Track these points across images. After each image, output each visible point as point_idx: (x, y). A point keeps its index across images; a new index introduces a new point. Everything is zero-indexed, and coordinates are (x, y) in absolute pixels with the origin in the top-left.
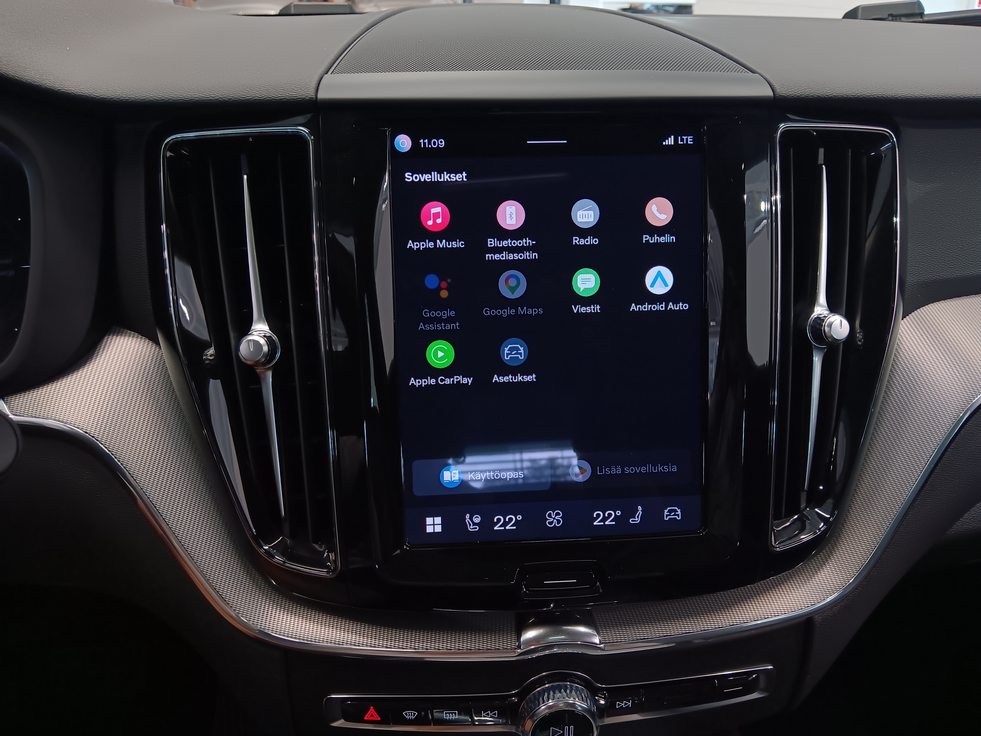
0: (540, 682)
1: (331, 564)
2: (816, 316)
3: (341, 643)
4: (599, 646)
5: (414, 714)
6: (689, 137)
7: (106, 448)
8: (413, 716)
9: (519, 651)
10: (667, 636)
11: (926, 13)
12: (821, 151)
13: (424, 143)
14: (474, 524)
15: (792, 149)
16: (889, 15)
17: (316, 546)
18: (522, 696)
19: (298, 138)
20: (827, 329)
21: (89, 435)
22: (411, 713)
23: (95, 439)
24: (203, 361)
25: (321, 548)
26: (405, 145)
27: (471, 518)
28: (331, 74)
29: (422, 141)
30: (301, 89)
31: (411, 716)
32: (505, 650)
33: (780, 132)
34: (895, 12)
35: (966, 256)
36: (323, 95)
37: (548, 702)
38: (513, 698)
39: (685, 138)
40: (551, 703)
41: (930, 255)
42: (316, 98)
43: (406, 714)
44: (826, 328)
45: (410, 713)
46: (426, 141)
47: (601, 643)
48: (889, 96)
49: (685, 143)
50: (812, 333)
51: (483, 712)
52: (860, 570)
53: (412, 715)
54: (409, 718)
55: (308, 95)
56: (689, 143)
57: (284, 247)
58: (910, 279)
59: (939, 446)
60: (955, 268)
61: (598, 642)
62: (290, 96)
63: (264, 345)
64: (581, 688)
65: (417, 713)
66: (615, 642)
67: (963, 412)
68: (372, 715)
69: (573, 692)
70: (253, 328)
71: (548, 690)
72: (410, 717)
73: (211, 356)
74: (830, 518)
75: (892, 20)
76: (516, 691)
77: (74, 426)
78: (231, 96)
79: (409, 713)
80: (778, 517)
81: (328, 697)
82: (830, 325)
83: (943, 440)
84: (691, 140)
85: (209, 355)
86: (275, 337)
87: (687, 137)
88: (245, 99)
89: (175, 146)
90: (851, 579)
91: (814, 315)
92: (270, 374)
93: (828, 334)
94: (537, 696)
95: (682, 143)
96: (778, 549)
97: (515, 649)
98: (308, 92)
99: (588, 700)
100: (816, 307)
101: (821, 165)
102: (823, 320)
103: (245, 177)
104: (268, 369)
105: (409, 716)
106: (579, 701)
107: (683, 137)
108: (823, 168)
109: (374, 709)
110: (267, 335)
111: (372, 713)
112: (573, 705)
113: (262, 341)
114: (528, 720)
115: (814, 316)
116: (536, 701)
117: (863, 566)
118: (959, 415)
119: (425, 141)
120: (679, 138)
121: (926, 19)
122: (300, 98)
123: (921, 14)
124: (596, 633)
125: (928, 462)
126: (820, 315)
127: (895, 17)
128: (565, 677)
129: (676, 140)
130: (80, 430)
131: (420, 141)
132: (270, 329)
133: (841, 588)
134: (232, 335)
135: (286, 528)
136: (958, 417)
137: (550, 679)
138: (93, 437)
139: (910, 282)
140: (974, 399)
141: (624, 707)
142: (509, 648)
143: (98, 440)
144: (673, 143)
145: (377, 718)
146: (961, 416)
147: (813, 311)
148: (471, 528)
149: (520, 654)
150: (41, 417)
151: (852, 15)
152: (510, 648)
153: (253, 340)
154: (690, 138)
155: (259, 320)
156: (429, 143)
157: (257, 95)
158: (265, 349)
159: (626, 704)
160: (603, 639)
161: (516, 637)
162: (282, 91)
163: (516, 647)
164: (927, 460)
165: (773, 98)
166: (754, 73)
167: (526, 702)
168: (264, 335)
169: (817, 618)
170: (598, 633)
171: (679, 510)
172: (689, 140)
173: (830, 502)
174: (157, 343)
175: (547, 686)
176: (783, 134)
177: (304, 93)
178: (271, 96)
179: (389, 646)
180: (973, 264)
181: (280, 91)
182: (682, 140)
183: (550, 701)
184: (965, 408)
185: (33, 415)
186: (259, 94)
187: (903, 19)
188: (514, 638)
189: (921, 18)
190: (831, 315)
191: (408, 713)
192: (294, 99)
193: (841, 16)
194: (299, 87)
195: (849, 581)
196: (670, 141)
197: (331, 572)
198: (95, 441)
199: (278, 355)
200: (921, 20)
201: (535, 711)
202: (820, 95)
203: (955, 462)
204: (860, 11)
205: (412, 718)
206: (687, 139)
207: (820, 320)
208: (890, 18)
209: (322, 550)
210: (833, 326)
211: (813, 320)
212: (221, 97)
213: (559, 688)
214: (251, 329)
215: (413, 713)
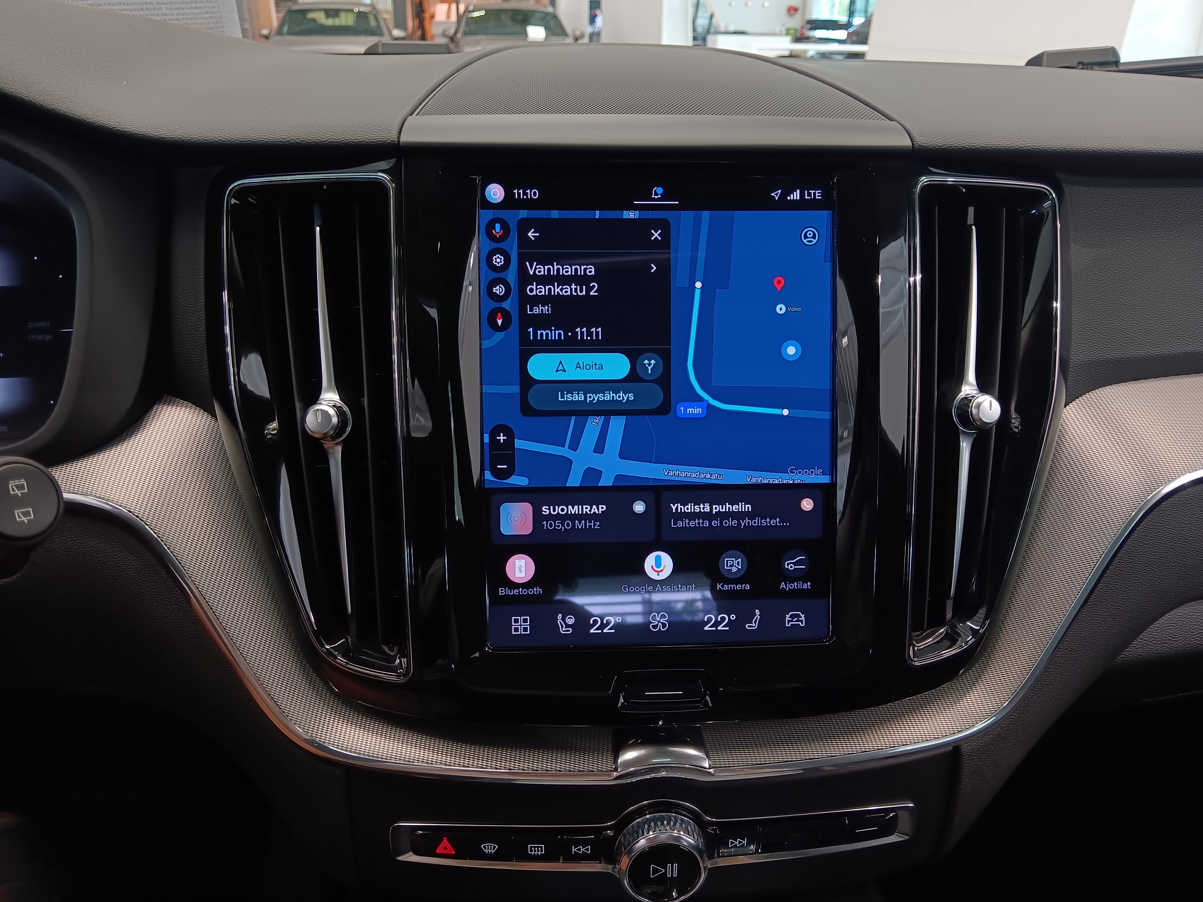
0: (641, 812)
1: (403, 670)
2: (963, 396)
3: (411, 761)
4: (708, 770)
5: (494, 847)
6: (817, 192)
7: (151, 529)
8: (493, 850)
9: (615, 773)
10: (787, 761)
11: (1122, 61)
12: (971, 210)
13: (519, 194)
14: (567, 626)
15: (937, 207)
16: (1079, 63)
17: (386, 648)
18: (619, 828)
19: (379, 185)
20: (974, 411)
21: (133, 514)
22: (491, 846)
23: (140, 519)
24: (264, 436)
25: (392, 650)
26: (497, 195)
27: (563, 619)
28: (417, 115)
29: (516, 191)
30: (381, 131)
31: (491, 850)
32: (599, 773)
33: (921, 186)
34: (1086, 60)
35: (1142, 333)
36: (405, 138)
37: (648, 835)
38: (609, 832)
39: (812, 192)
40: (651, 835)
41: (1099, 331)
42: (399, 141)
43: (485, 847)
44: (973, 409)
45: (489, 846)
46: (521, 191)
47: (710, 768)
48: (1046, 148)
49: (812, 198)
50: (959, 415)
51: (573, 846)
52: (1016, 692)
53: (491, 848)
54: (489, 852)
55: (389, 138)
56: (817, 198)
57: (359, 308)
58: (1076, 358)
59: (1107, 549)
60: (1130, 347)
61: (707, 766)
62: (370, 138)
63: (334, 416)
64: (687, 820)
65: (497, 847)
66: (727, 767)
67: (1136, 511)
68: (445, 848)
69: (678, 825)
70: (321, 397)
71: (648, 821)
72: (489, 850)
73: (274, 430)
74: (979, 629)
75: (1083, 69)
76: (613, 822)
77: (116, 504)
78: (305, 137)
79: (488, 845)
80: (917, 626)
81: (396, 825)
82: (978, 406)
83: (1112, 542)
84: (820, 194)
85: (271, 429)
86: (346, 409)
87: (814, 191)
88: (320, 142)
89: (240, 193)
90: (1005, 703)
92: (339, 449)
93: (976, 417)
94: (636, 828)
95: (809, 198)
96: (917, 664)
97: (612, 771)
98: (389, 135)
99: (695, 834)
100: (963, 386)
101: (971, 226)
102: (971, 400)
103: (318, 229)
104: (338, 444)
105: (488, 850)
106: (684, 834)
107: (810, 191)
108: (972, 229)
109: (447, 839)
110: (337, 405)
111: (445, 845)
112: (678, 838)
113: (332, 412)
114: (624, 855)
115: (961, 396)
116: (636, 835)
117: (1019, 688)
118: (1131, 514)
119: (519, 191)
120: (806, 192)
121: (1121, 68)
122: (381, 141)
123: (1117, 63)
124: (705, 757)
125: (1094, 567)
126: (968, 395)
127: (1085, 66)
128: (669, 808)
129: (802, 195)
130: (124, 508)
131: (514, 191)
132: (341, 399)
133: (993, 713)
134: (298, 405)
135: (353, 628)
136: (1129, 516)
137: (653, 808)
138: (137, 516)
139: (1076, 361)
140: (1149, 496)
141: (738, 845)
142: (604, 770)
143: (142, 521)
144: (798, 198)
145: (451, 851)
146: (1134, 515)
147: (960, 391)
148: (563, 630)
149: (617, 778)
150: (79, 493)
151: (1036, 61)
152: (605, 770)
153: (322, 410)
154: (818, 193)
155: (329, 390)
156: (525, 194)
157: (333, 137)
158: (335, 420)
159: (740, 842)
160: (714, 763)
161: (613, 758)
162: (361, 133)
163: (612, 769)
164: (1094, 565)
165: (911, 148)
166: (891, 121)
167: (624, 835)
168: (333, 404)
169: (965, 748)
170: (708, 757)
171: (803, 616)
172: (817, 195)
173: (982, 612)
174: (213, 415)
175: (648, 816)
176: (924, 188)
177: (385, 136)
178: (348, 138)
179: (466, 765)
180: (1150, 342)
181: (359, 132)
182: (809, 195)
183: (651, 833)
184: (1138, 506)
185: (71, 491)
186: (336, 136)
187: (1095, 67)
188: (610, 759)
189: (1117, 67)
190: (980, 395)
191: (487, 846)
192: (374, 142)
193: (1023, 63)
194: (380, 129)
195: (1002, 705)
196: (796, 195)
197: (402, 676)
198: (140, 521)
199: (349, 429)
200: (1116, 69)
201: (633, 845)
202: (964, 145)
203: (1128, 569)
204: (1045, 58)
205: (491, 852)
206: (815, 194)
207: (967, 400)
208: (1081, 66)
209: (393, 654)
210: (981, 407)
211: (960, 401)
212: (294, 138)
213: (662, 819)
214: (320, 399)
215: (492, 847)
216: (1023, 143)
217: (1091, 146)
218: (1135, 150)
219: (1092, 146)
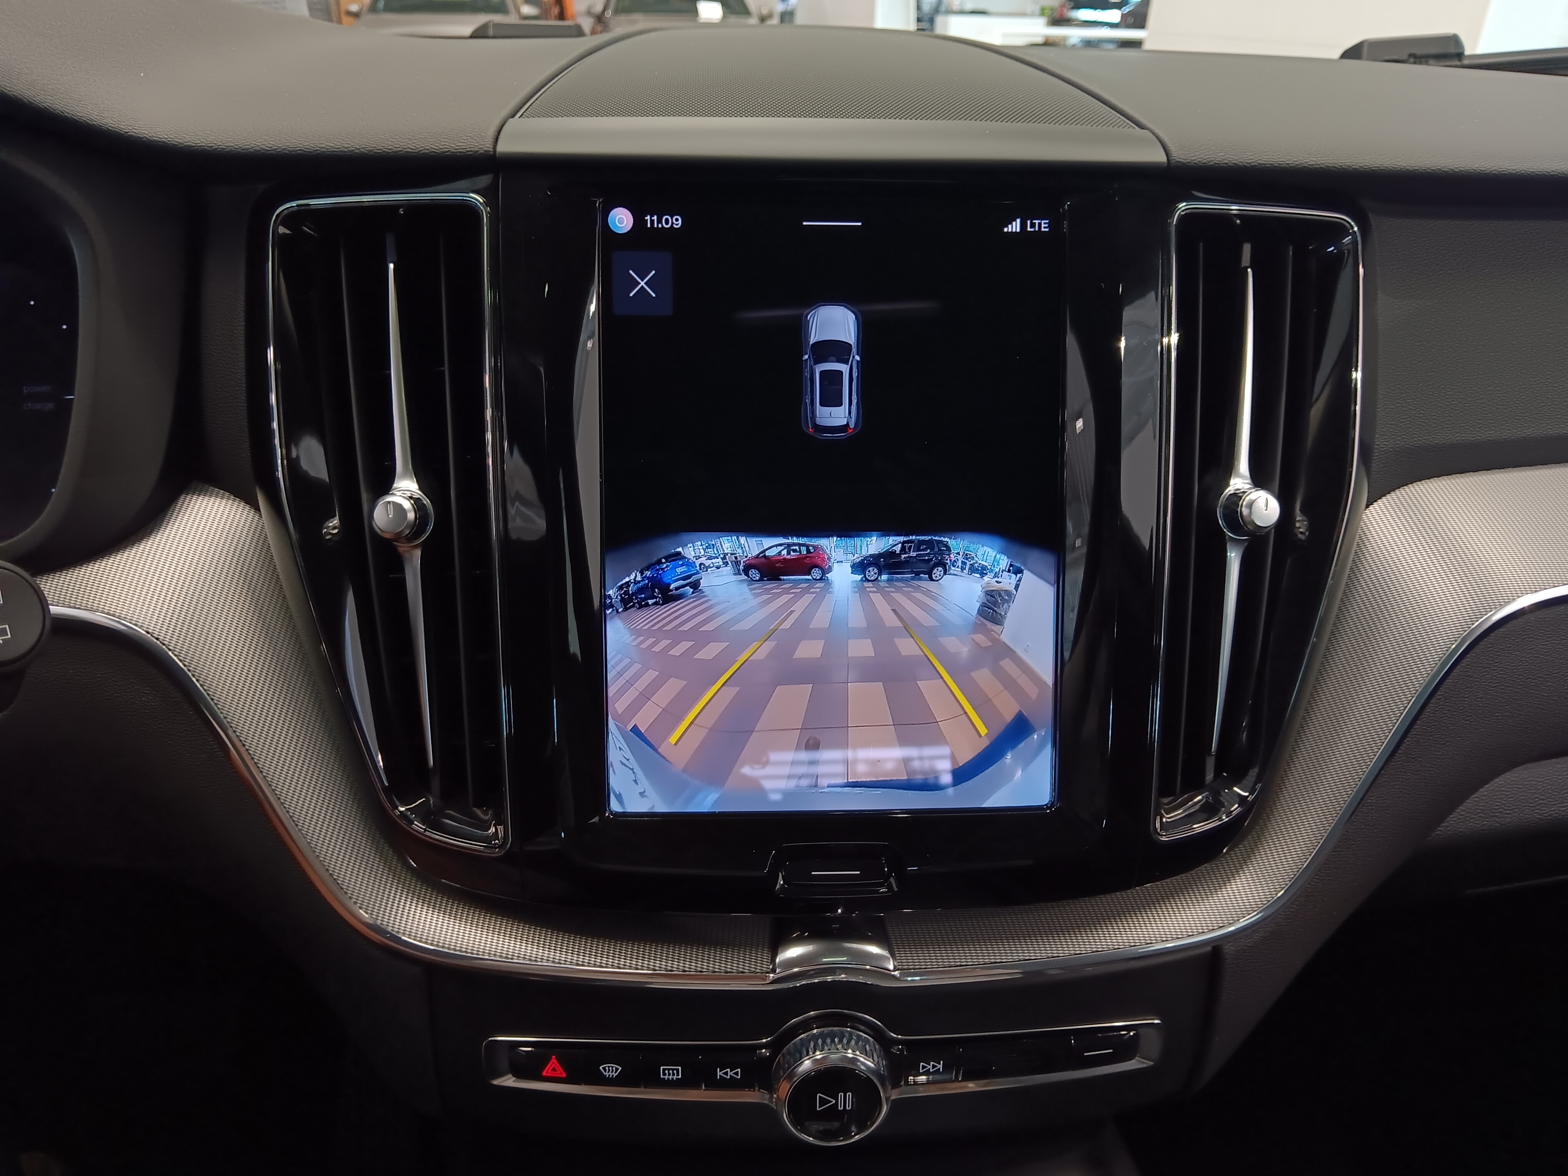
0: (806, 1026)
1: (499, 840)
2: (1232, 492)
3: (510, 957)
4: (893, 973)
5: (617, 1069)
6: (1043, 222)
7: (176, 655)
8: (615, 1073)
9: (772, 975)
10: (995, 963)
11: (1468, 52)
12: (1247, 248)
13: (652, 221)
15: (1201, 244)
16: (1410, 55)
17: (478, 812)
18: (776, 1047)
19: (470, 210)
20: (1245, 511)
21: (152, 635)
22: (612, 1067)
23: (161, 642)
24: (321, 536)
25: (485, 813)
26: (622, 224)
28: (520, 117)
29: (648, 218)
30: (472, 138)
31: (612, 1072)
32: (751, 974)
33: (1178, 216)
34: (1418, 51)
35: (1471, 412)
36: (505, 147)
37: (814, 1055)
38: (764, 1051)
39: (1037, 222)
40: (819, 1055)
41: (1414, 408)
42: (495, 152)
43: (604, 1068)
44: (1243, 509)
45: (611, 1068)
46: (655, 218)
47: (895, 969)
48: (1344, 167)
49: (1037, 229)
50: (1225, 517)
51: (718, 1069)
52: (1295, 878)
53: (613, 1071)
54: (609, 1075)
55: (482, 147)
56: (1043, 229)
57: (444, 371)
58: (1382, 443)
59: (1418, 693)
60: (1454, 429)
61: (891, 967)
62: (458, 148)
63: (410, 511)
64: (865, 1037)
65: (620, 1068)
66: (917, 969)
67: (1457, 643)
68: (554, 1070)
69: (853, 1043)
70: (395, 485)
71: (815, 1038)
72: (610, 1073)
73: (334, 528)
74: (1248, 797)
75: (1415, 63)
76: (769, 1039)
77: (130, 623)
78: (372, 146)
79: (609, 1067)
80: (1167, 790)
81: (490, 1039)
82: (1250, 505)
83: (1424, 684)
84: (1047, 225)
85: (331, 528)
86: (426, 501)
87: (1039, 221)
88: (393, 152)
89: (289, 219)
90: (1280, 891)
91: (1230, 490)
92: (418, 553)
93: (1247, 519)
94: (799, 1047)
95: (1032, 230)
96: (1164, 839)
97: (768, 973)
98: (482, 143)
99: (875, 1055)
100: (1232, 478)
101: (1247, 268)
102: (1241, 497)
103: (391, 266)
104: (416, 547)
105: (608, 1072)
106: (861, 1055)
107: (1034, 221)
108: (1247, 272)
109: (556, 1058)
110: (414, 496)
111: (553, 1066)
112: (854, 1060)
113: (407, 505)
114: (783, 1081)
116: (799, 1055)
117: (1300, 872)
118: (1450, 647)
119: (653, 218)
120: (1029, 222)
121: (1466, 62)
122: (471, 151)
123: (1460, 55)
124: (889, 956)
125: (1400, 716)
126: (1239, 490)
127: (1418, 59)
128: (843, 1020)
129: (1023, 225)
130: (140, 628)
131: (646, 218)
132: (420, 489)
133: (1265, 904)
134: (365, 496)
135: (436, 784)
136: (1447, 650)
137: (821, 1021)
138: (157, 639)
139: (1383, 448)
140: (1473, 624)
141: (931, 1070)
142: (758, 971)
143: (164, 644)
144: (1018, 230)
145: (561, 1074)
146: (1454, 648)
147: (1228, 485)
149: (774, 982)
150: (82, 608)
151: (1353, 53)
152: (760, 971)
153: (394, 503)
154: (1045, 223)
155: (405, 476)
156: (659, 221)
157: (409, 146)
158: (411, 516)
159: (934, 1067)
160: (900, 964)
161: (770, 956)
162: (445, 140)
163: (769, 970)
164: (1399, 714)
165: (1166, 165)
166: (1143, 129)
167: (783, 1056)
168: (410, 495)
169: (1228, 949)
170: (893, 955)
172: (1043, 225)
173: (1254, 773)
174: (257, 509)
175: (815, 1031)
176: (1182, 218)
177: (476, 144)
178: (429, 148)
179: (581, 963)
180: (1481, 423)
181: (442, 140)
182: (1033, 225)
183: (818, 1053)
184: (1459, 637)
185: (72, 605)
186: (413, 145)
187: (1431, 61)
188: (767, 956)
189: (1460, 60)
190: (1253, 490)
191: (607, 1068)
192: (463, 152)
193: (1336, 54)
194: (470, 135)
195: (1277, 894)
196: (1015, 227)
197: (496, 848)
198: (161, 644)
199: (430, 528)
200: (1458, 63)
201: (795, 1068)
202: (1237, 162)
203: (1445, 719)
204: (1365, 49)
205: (613, 1076)
206: (1040, 224)
207: (1237, 497)
208: (1412, 60)
209: (487, 818)
210: (1254, 506)
211: (1227, 498)
212: (358, 147)
213: (832, 1036)
214: (393, 488)
215: (614, 1068)
216: (1315, 159)
217: (1404, 165)
218: (1462, 169)
219: (1406, 165)
